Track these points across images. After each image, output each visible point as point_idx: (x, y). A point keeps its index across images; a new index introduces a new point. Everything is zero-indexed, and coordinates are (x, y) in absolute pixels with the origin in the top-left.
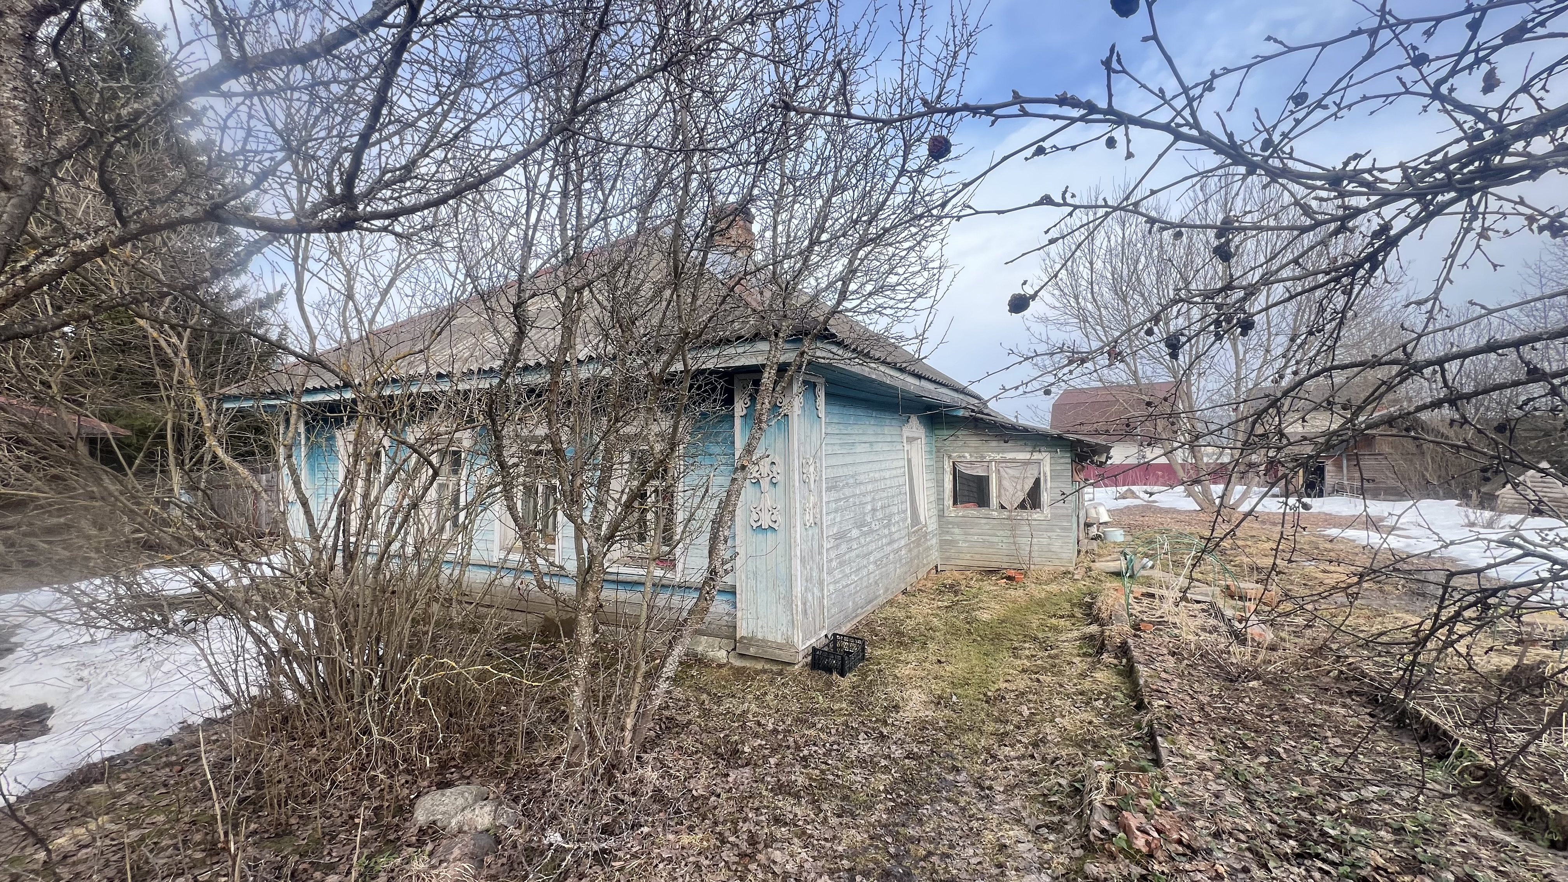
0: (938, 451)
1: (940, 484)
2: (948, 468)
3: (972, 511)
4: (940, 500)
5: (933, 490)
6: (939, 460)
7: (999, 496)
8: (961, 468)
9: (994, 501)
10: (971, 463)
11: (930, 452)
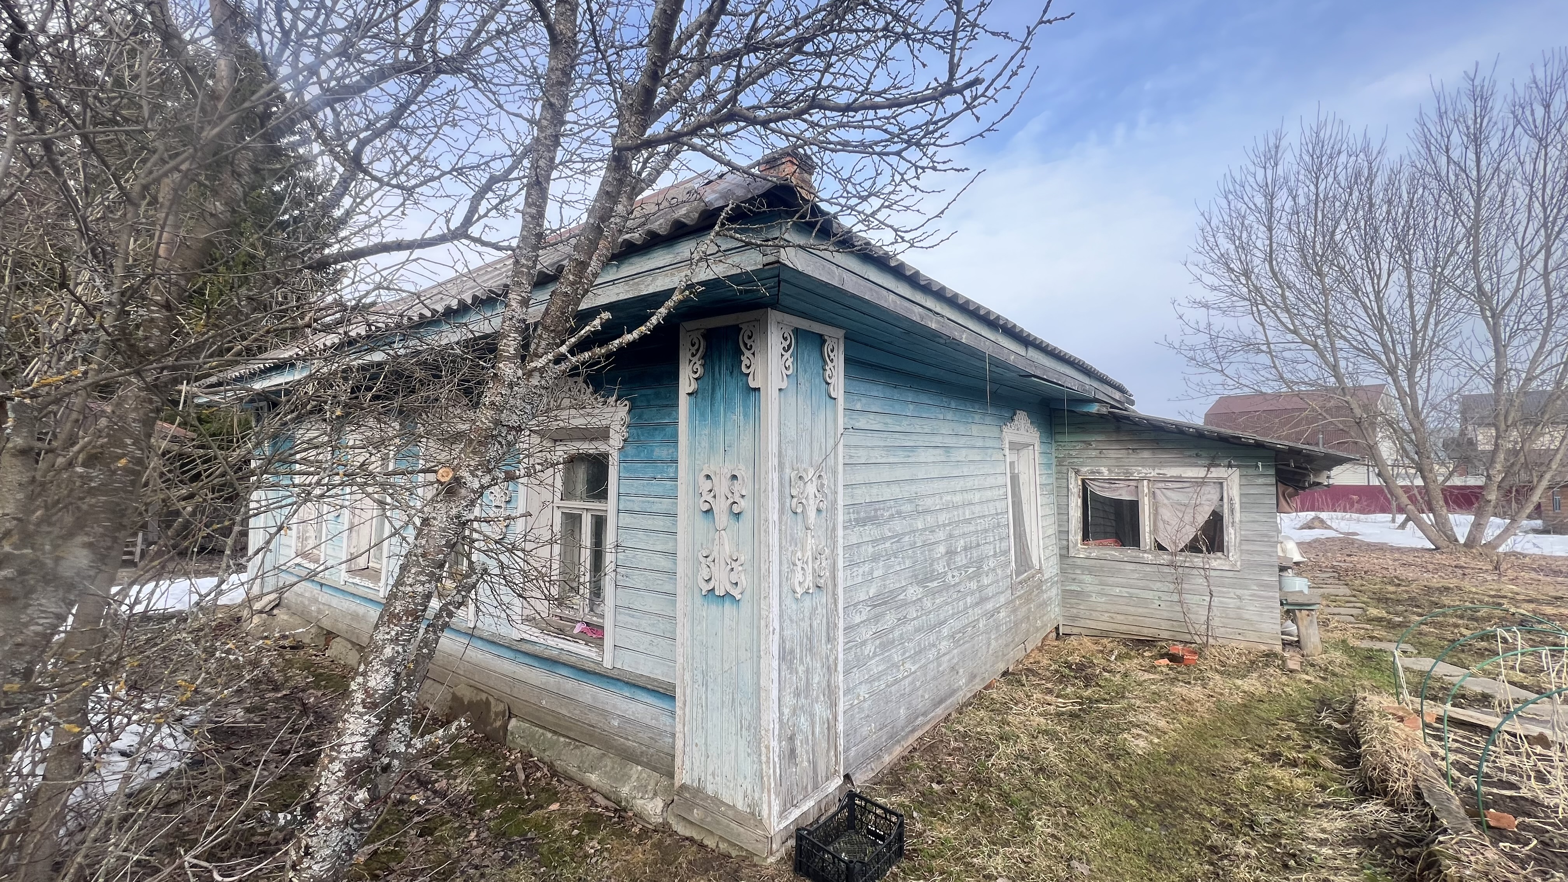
0: (1060, 464)
1: (1063, 512)
2: (1075, 487)
3: (1113, 552)
4: (1063, 532)
5: (1051, 520)
6: (1061, 476)
7: (1155, 530)
8: (1096, 488)
9: (1146, 537)
10: (1110, 481)
11: (1048, 466)
